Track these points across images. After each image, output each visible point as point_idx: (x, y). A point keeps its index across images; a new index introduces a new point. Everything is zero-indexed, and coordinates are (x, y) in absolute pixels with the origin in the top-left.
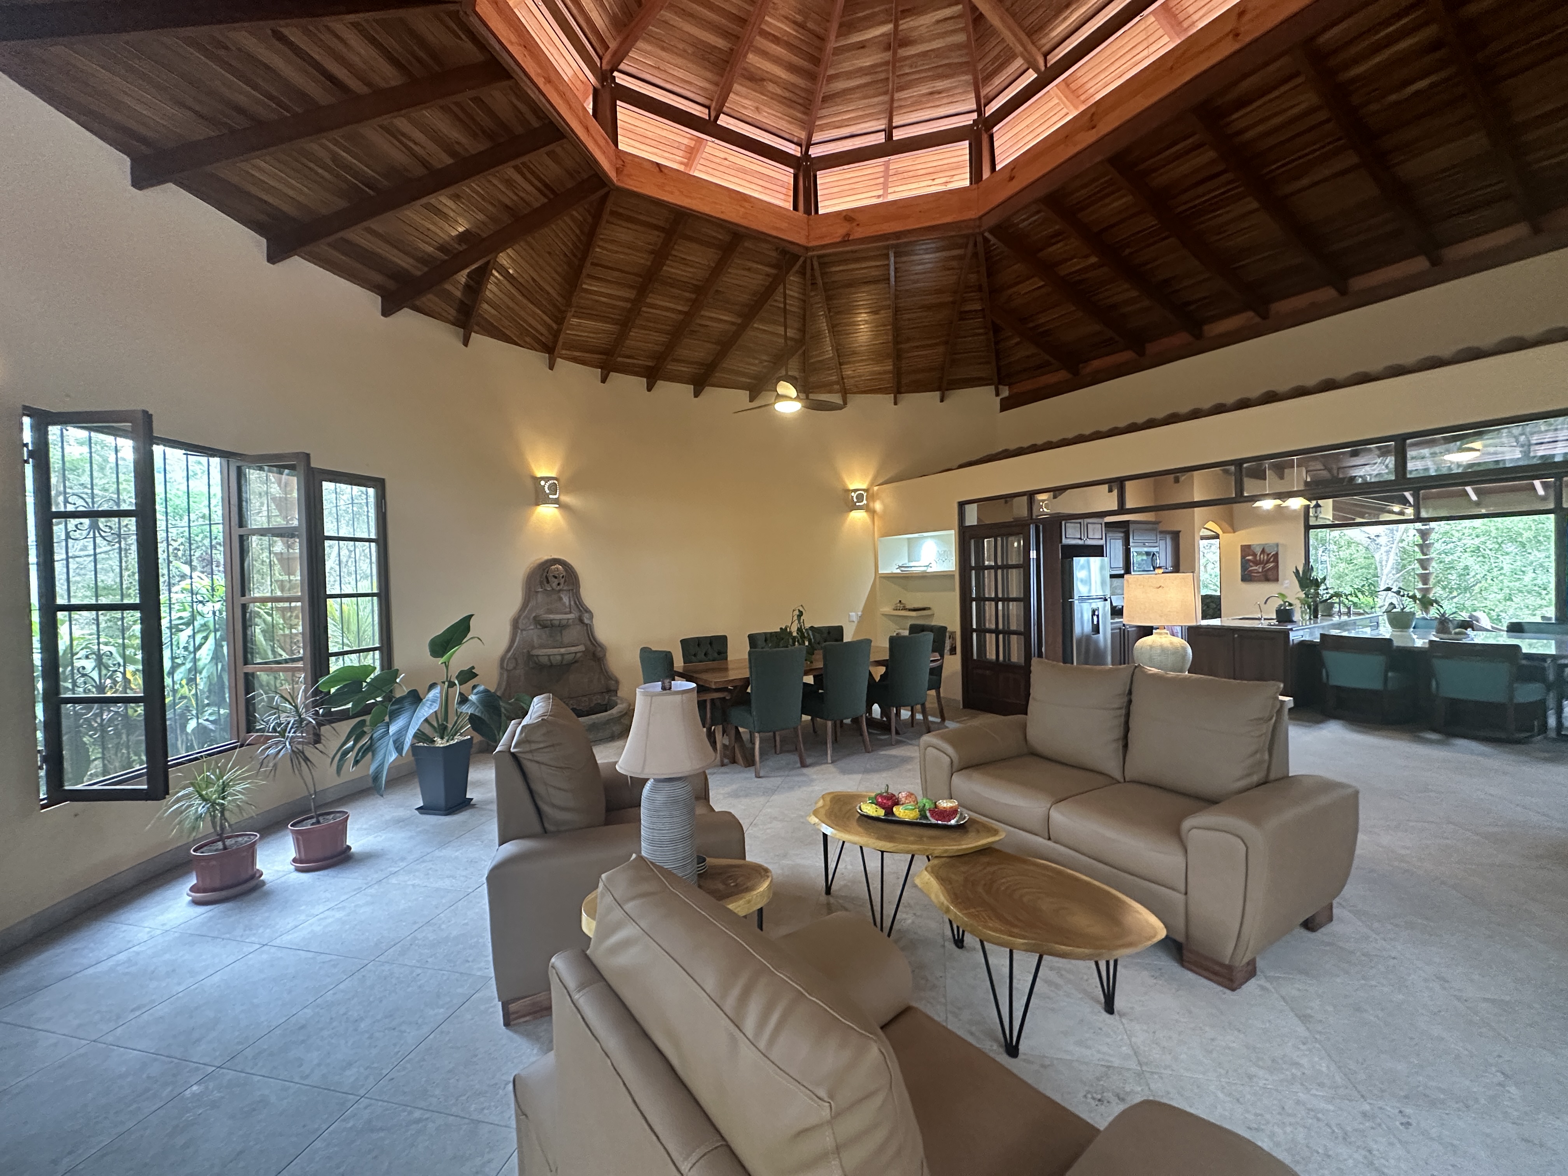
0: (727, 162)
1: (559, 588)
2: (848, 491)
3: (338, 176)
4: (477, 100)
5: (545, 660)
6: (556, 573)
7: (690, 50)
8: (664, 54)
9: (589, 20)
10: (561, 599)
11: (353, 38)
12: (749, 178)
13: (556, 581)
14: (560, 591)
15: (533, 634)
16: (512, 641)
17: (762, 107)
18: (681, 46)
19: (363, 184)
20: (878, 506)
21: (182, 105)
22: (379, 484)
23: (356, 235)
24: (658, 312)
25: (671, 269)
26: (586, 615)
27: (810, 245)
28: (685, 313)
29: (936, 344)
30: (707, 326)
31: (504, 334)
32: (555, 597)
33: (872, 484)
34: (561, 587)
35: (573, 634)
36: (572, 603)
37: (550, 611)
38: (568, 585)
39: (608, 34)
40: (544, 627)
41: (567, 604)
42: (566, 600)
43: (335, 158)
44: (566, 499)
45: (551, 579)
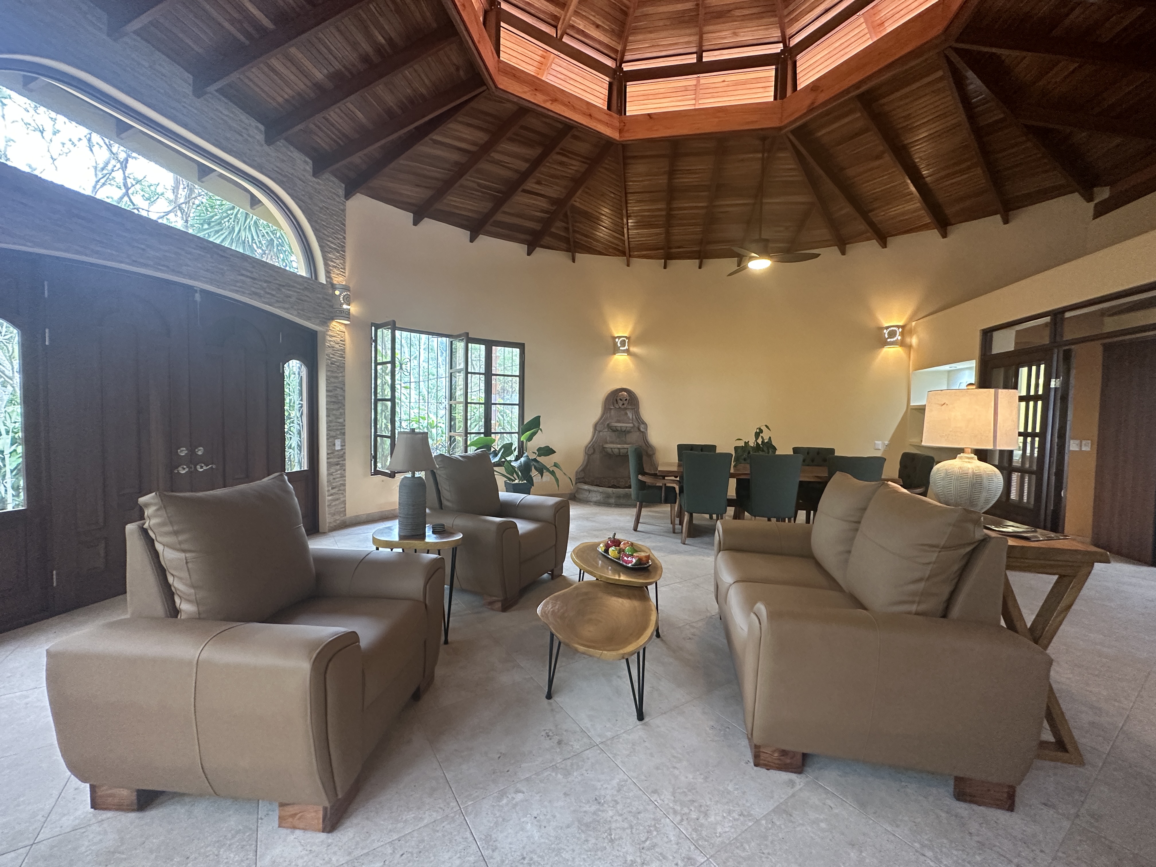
0: (726, 83)
1: (623, 407)
2: (881, 329)
3: (482, 192)
4: (523, 127)
5: (610, 451)
6: (621, 397)
7: (668, 23)
8: (652, 36)
9: (600, 42)
10: (626, 414)
11: (459, 127)
12: (748, 86)
13: (621, 403)
14: (626, 409)
15: (606, 434)
16: (593, 437)
17: (737, 31)
18: (661, 23)
19: (497, 192)
20: (914, 341)
21: (418, 186)
22: (521, 346)
23: (499, 217)
24: (685, 212)
25: (683, 180)
26: (642, 426)
27: (783, 124)
28: (706, 207)
29: (969, 168)
30: (728, 212)
31: (597, 250)
32: (623, 412)
33: (911, 319)
34: (625, 406)
35: (634, 437)
36: (634, 417)
37: (619, 421)
38: (631, 405)
39: (614, 43)
40: (614, 431)
41: (631, 417)
42: (630, 415)
43: (479, 185)
44: (633, 349)
45: (619, 401)
